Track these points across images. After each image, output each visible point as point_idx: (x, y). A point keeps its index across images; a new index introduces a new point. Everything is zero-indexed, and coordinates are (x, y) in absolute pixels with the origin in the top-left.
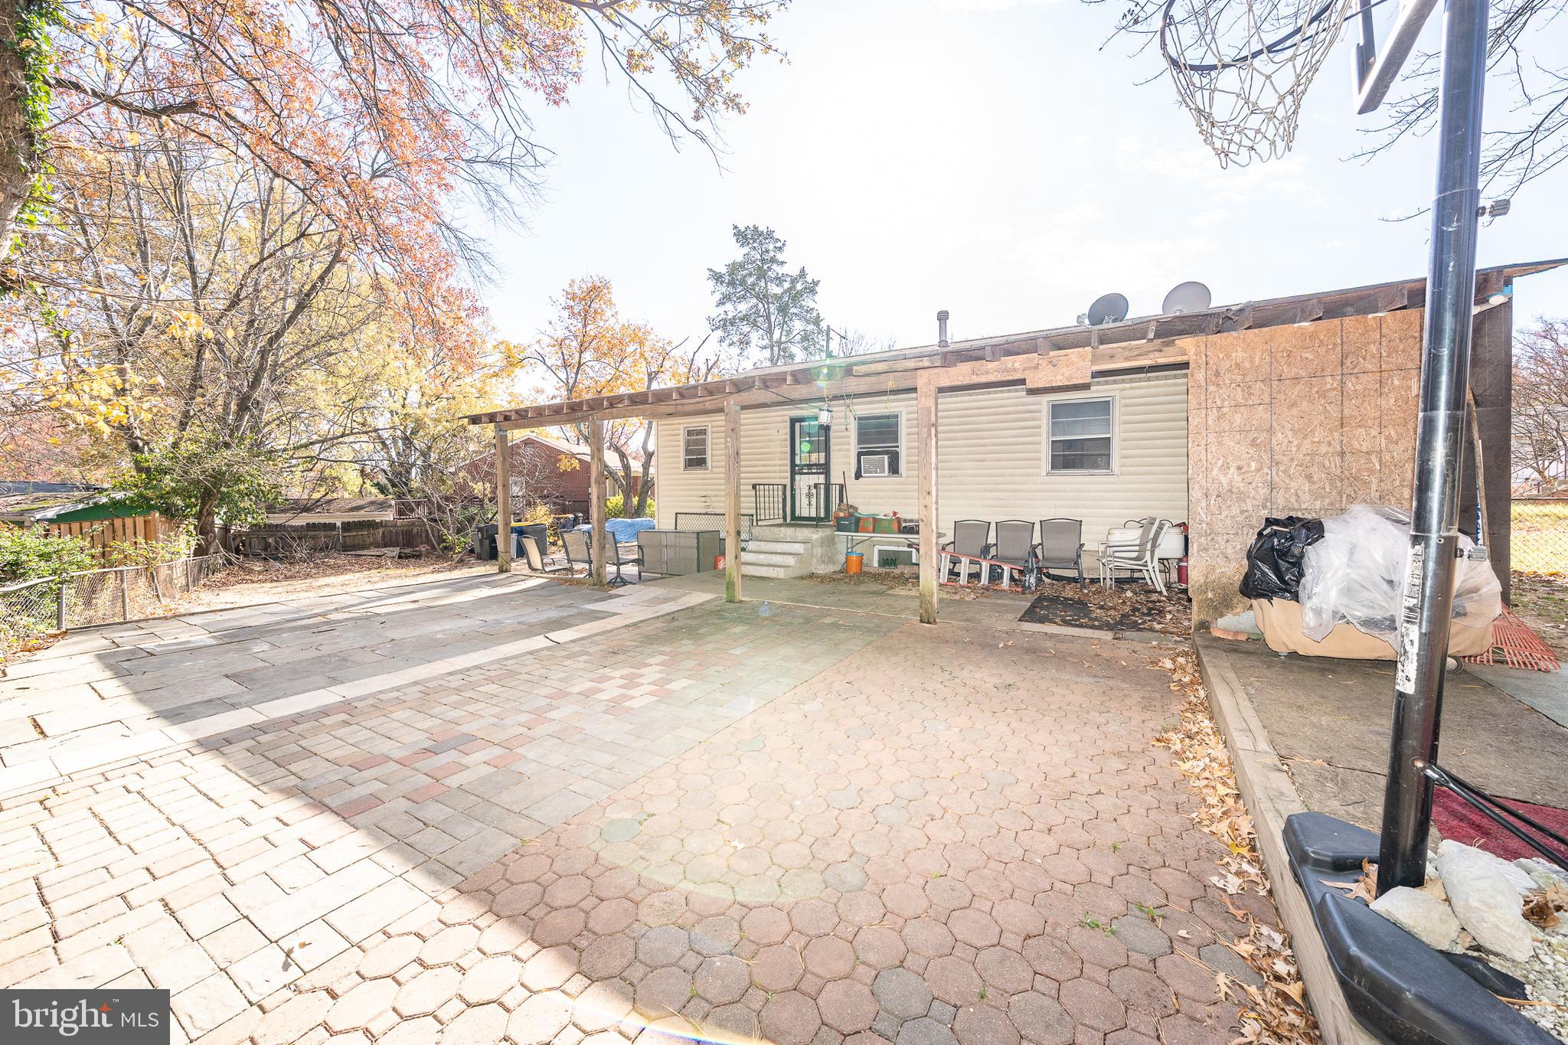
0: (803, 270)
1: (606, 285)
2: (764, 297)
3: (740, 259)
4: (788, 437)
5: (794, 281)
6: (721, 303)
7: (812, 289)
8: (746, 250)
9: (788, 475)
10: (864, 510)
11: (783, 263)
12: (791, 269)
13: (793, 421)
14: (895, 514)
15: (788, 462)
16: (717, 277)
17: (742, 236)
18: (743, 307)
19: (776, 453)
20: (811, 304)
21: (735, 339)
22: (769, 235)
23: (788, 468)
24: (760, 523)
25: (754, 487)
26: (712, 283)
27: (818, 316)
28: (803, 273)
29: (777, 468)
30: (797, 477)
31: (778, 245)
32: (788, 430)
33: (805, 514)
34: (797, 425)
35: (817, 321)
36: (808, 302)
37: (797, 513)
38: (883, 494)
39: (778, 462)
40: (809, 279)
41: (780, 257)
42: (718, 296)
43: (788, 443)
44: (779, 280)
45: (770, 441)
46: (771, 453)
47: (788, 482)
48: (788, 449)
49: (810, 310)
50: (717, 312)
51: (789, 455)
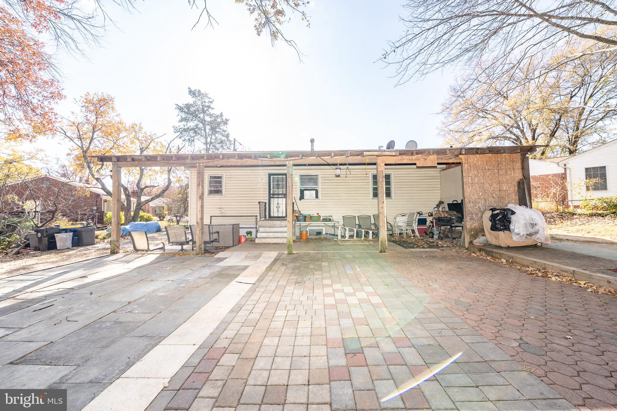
0: (222, 113)
1: (112, 100)
2: (203, 121)
3: (191, 102)
4: (267, 182)
5: (217, 116)
6: (181, 121)
7: (226, 122)
8: (194, 99)
9: (267, 198)
10: (305, 212)
11: (213, 109)
12: (216, 112)
13: (270, 175)
14: (318, 214)
15: (267, 193)
16: (181, 109)
18: (191, 124)
19: (261, 188)
20: (225, 129)
21: (187, 138)
22: (206, 95)
23: (267, 195)
24: (261, 219)
25: (259, 203)
26: (177, 111)
27: (228, 134)
28: (221, 115)
29: (262, 195)
30: (272, 199)
31: (211, 100)
32: (267, 179)
33: (276, 215)
34: (272, 177)
35: (227, 136)
36: (223, 127)
37: (272, 215)
38: (312, 206)
39: (262, 193)
40: (224, 118)
41: (211, 106)
42: (179, 118)
43: (267, 184)
44: (211, 115)
45: (258, 183)
46: (258, 188)
47: (267, 201)
48: (267, 187)
49: (225, 131)
50: (177, 124)
51: (267, 190)
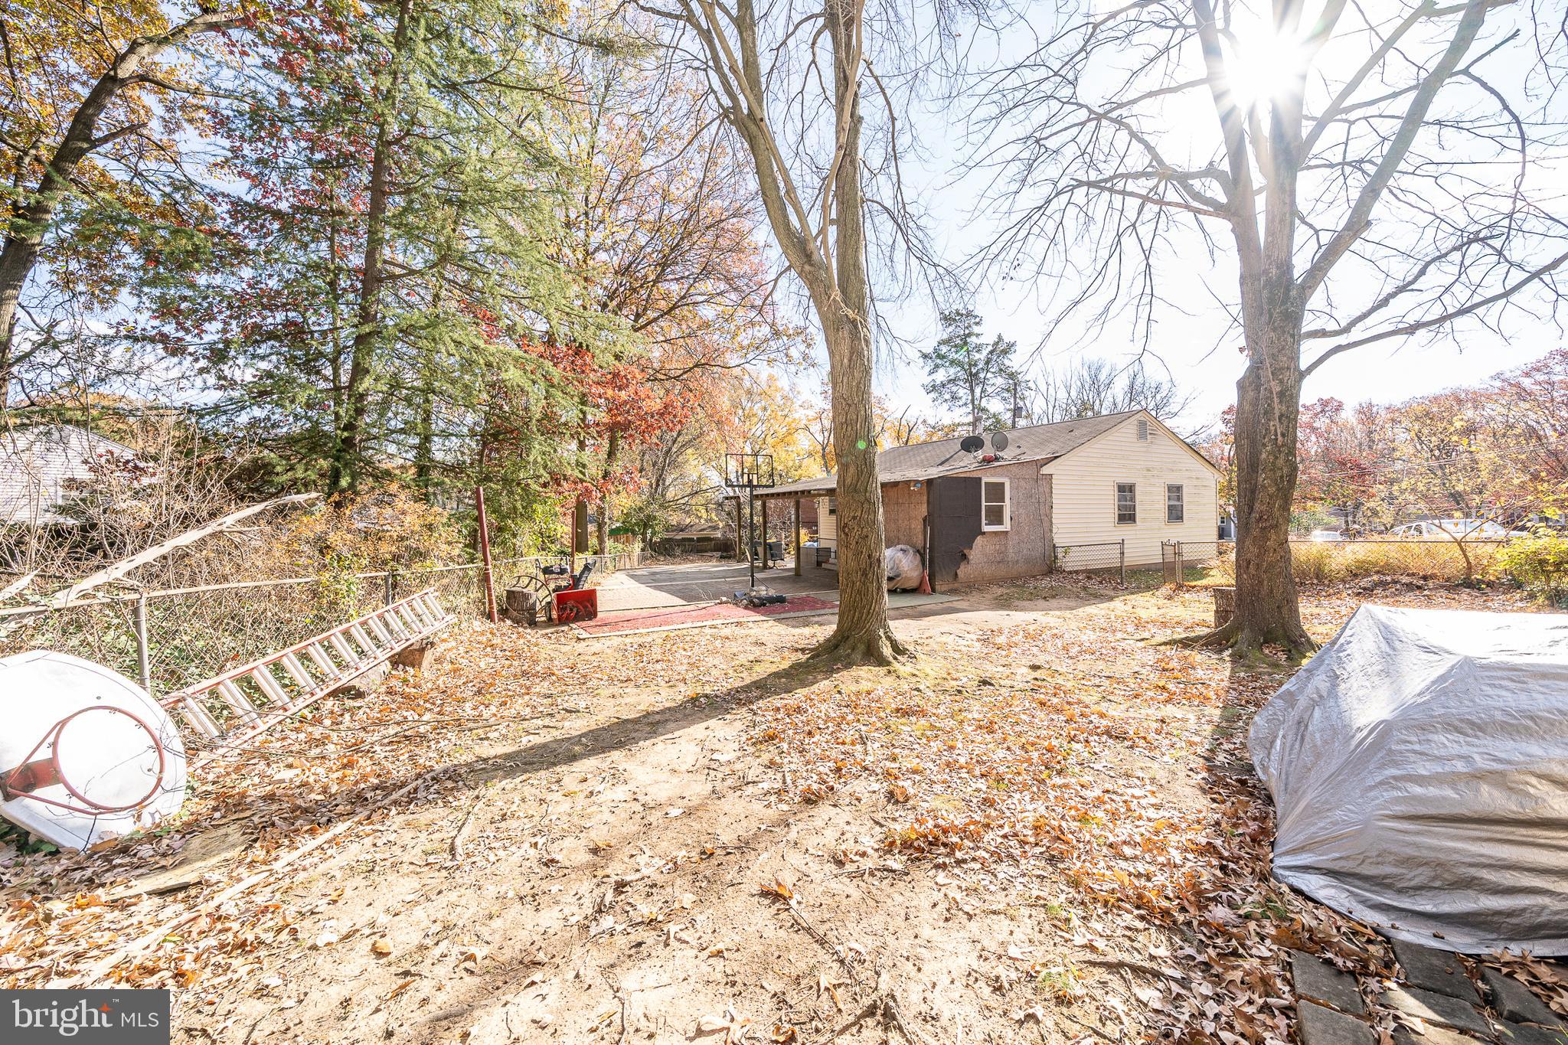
6: (931, 373)
17: (947, 319)
28: (1000, 338)
41: (976, 329)
42: (927, 369)
50: (927, 380)
